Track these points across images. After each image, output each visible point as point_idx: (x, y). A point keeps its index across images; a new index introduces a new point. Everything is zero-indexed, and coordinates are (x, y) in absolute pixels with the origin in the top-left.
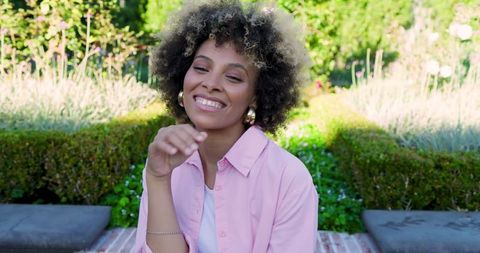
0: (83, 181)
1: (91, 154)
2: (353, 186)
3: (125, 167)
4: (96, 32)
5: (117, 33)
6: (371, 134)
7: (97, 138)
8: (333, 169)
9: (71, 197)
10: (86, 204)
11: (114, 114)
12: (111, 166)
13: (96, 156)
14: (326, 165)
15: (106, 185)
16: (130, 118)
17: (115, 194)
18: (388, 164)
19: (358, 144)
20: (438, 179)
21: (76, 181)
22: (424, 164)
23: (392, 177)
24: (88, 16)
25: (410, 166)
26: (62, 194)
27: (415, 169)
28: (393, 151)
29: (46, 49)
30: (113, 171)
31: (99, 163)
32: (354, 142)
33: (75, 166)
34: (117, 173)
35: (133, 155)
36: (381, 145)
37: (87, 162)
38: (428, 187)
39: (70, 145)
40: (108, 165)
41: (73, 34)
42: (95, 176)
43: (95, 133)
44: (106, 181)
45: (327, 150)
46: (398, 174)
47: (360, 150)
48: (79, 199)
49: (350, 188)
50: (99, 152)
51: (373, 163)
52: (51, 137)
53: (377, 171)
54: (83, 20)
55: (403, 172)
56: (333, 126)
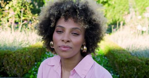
0: (17, 69)
1: (20, 59)
2: (115, 70)
3: (33, 64)
4: (26, 16)
5: (33, 16)
6: (121, 51)
7: (23, 53)
8: (107, 63)
9: (13, 75)
10: (18, 77)
11: (31, 44)
12: (27, 63)
13: (22, 60)
14: (105, 62)
15: (25, 70)
16: (36, 45)
17: (29, 73)
18: (128, 63)
19: (117, 55)
20: (147, 68)
21: (14, 69)
22: (142, 63)
23: (130, 68)
24: (22, 10)
25: (137, 63)
26: (9, 73)
27: (138, 65)
28: (130, 58)
29: (8, 21)
30: (28, 65)
31: (23, 62)
32: (115, 54)
33: (14, 63)
34: (30, 66)
35: (36, 59)
36: (125, 55)
37: (18, 62)
38: (143, 71)
39: (12, 56)
40: (26, 63)
41: (17, 16)
42: (22, 67)
43: (22, 51)
44: (26, 69)
45: (105, 56)
46: (132, 66)
47: (118, 57)
48: (15, 75)
49: (114, 70)
50: (23, 58)
51: (123, 62)
52: (6, 53)
53: (124, 65)
54: (21, 12)
55: (134, 66)
56: (107, 48)
